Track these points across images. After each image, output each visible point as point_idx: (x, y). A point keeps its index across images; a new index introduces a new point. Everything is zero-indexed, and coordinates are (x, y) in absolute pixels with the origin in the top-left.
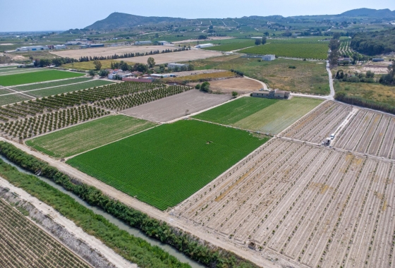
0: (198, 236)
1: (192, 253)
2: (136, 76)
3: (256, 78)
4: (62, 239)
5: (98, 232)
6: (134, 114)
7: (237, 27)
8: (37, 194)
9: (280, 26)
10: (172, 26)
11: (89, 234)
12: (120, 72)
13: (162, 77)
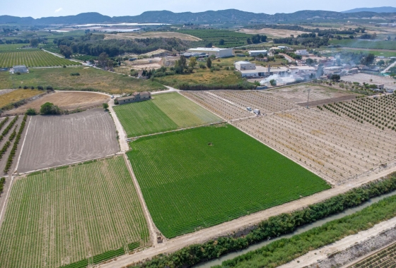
4: (373, 249)
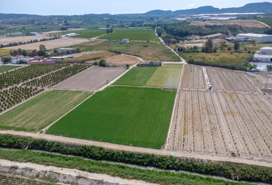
0: (201, 158)
1: (203, 170)
2: (39, 60)
3: (130, 54)
5: (134, 176)
6: (65, 88)
7: (84, 22)
8: (51, 163)
9: (113, 21)
10: (33, 21)
11: (129, 179)
12: (22, 58)
13: (62, 59)
